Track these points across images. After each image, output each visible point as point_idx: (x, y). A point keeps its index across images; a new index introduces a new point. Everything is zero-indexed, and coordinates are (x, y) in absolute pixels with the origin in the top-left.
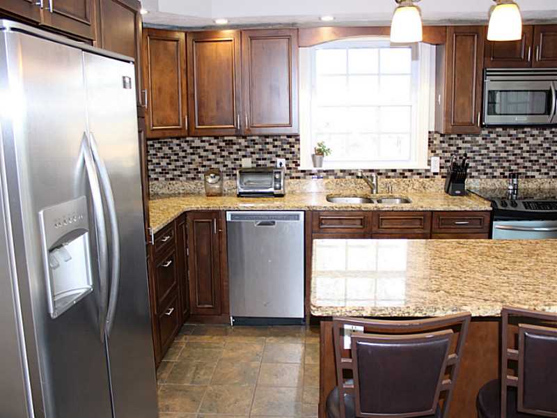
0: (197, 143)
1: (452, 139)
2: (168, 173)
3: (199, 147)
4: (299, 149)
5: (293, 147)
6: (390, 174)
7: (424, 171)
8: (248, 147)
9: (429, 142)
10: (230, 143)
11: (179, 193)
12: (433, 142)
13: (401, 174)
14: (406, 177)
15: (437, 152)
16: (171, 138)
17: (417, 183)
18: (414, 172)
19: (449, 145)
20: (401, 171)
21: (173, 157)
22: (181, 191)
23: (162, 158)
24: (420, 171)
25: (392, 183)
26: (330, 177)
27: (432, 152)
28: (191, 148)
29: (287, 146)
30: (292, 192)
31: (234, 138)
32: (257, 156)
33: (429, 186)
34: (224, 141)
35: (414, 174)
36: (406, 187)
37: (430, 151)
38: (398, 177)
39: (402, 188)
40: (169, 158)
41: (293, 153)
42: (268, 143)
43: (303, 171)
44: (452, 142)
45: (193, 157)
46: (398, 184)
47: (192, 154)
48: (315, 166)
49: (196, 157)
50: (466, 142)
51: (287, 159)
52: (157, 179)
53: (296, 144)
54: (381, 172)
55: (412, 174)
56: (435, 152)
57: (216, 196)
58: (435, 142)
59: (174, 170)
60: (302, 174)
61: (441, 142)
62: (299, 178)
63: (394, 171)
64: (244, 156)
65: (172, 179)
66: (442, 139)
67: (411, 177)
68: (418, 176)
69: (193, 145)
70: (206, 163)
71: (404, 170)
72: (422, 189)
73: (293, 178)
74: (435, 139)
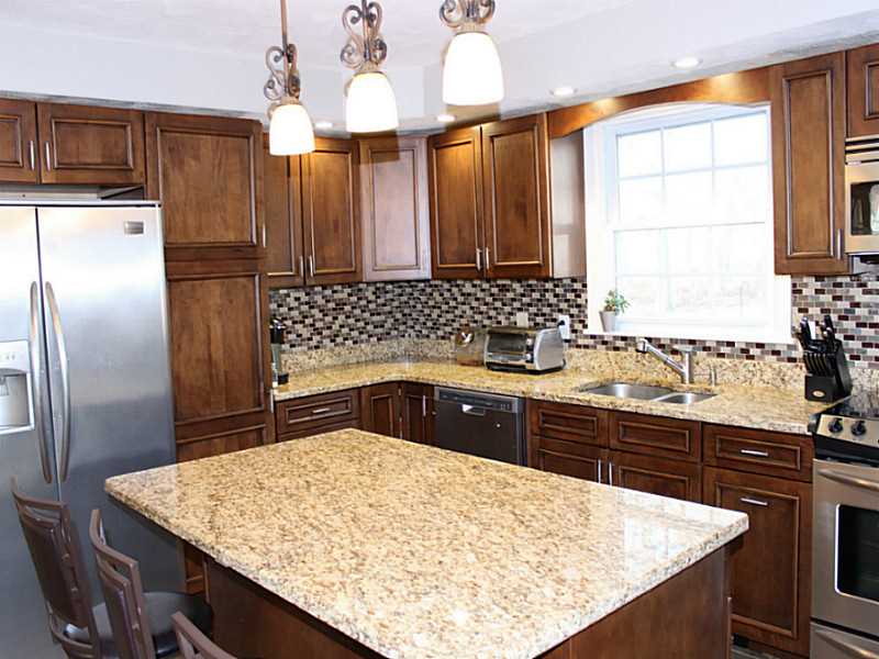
0: (468, 288)
1: (840, 285)
2: (438, 329)
3: (469, 294)
4: (586, 301)
5: (579, 296)
6: (724, 350)
7: (785, 348)
8: (523, 295)
9: (794, 292)
10: (504, 289)
11: (448, 358)
12: (800, 292)
13: (743, 351)
14: (752, 357)
15: (811, 311)
16: (442, 280)
17: (769, 370)
18: (767, 348)
19: (835, 298)
20: (744, 347)
21: (444, 307)
22: (450, 355)
23: (434, 307)
24: (777, 348)
25: (724, 367)
26: (629, 349)
27: (800, 310)
28: (463, 295)
29: (570, 296)
30: (577, 368)
31: (508, 282)
32: (533, 310)
33: (792, 377)
34: (498, 286)
35: (767, 353)
36: (750, 375)
37: (796, 309)
38: (738, 357)
39: (742, 378)
40: (440, 308)
41: (579, 306)
42: (547, 290)
43: (593, 337)
44: (839, 291)
45: (464, 307)
46: (735, 369)
47: (464, 304)
48: (605, 330)
49: (466, 307)
50: (869, 292)
51: (572, 316)
52: (428, 336)
53: (583, 291)
54: (708, 345)
55: (762, 352)
56: (806, 311)
57: (468, 365)
58: (805, 292)
59: (445, 325)
60: (591, 342)
61: (817, 291)
62: (586, 347)
63: (730, 344)
64: (520, 310)
65: (443, 338)
66: (818, 285)
67: (761, 358)
68: (775, 357)
69: (464, 290)
70: (477, 317)
71: (747, 344)
72: (779, 382)
73: (578, 346)
74: (806, 285)
